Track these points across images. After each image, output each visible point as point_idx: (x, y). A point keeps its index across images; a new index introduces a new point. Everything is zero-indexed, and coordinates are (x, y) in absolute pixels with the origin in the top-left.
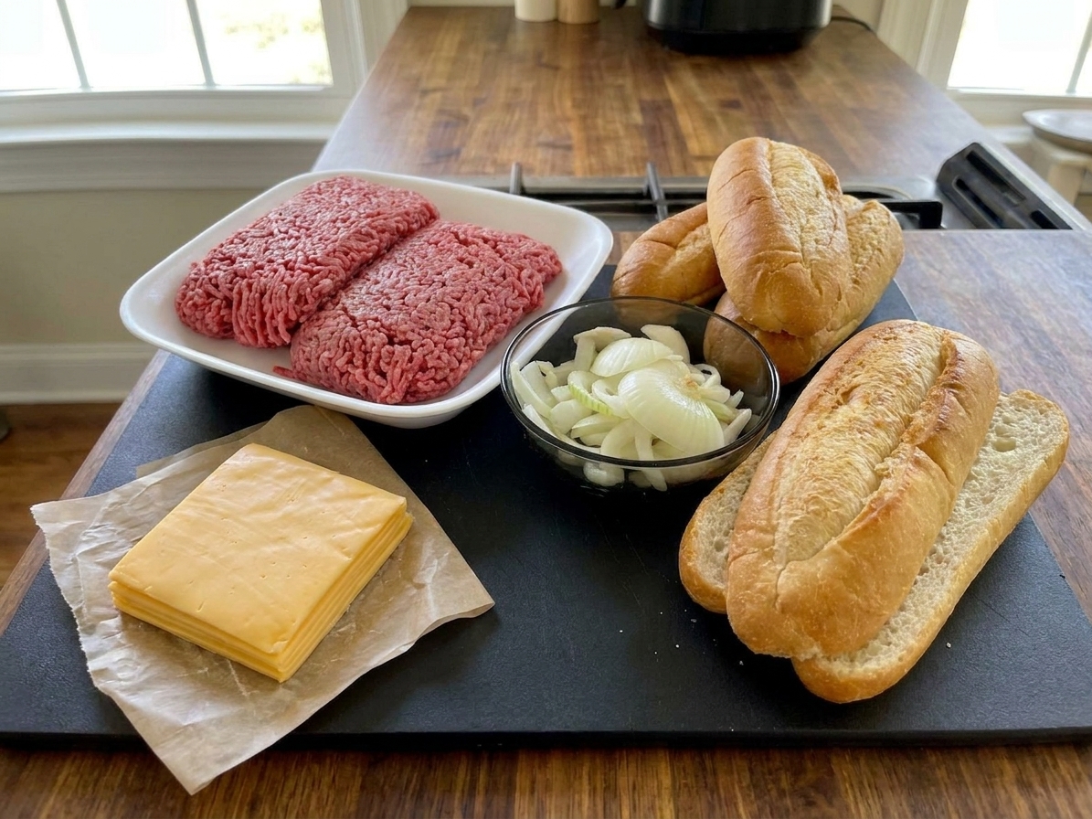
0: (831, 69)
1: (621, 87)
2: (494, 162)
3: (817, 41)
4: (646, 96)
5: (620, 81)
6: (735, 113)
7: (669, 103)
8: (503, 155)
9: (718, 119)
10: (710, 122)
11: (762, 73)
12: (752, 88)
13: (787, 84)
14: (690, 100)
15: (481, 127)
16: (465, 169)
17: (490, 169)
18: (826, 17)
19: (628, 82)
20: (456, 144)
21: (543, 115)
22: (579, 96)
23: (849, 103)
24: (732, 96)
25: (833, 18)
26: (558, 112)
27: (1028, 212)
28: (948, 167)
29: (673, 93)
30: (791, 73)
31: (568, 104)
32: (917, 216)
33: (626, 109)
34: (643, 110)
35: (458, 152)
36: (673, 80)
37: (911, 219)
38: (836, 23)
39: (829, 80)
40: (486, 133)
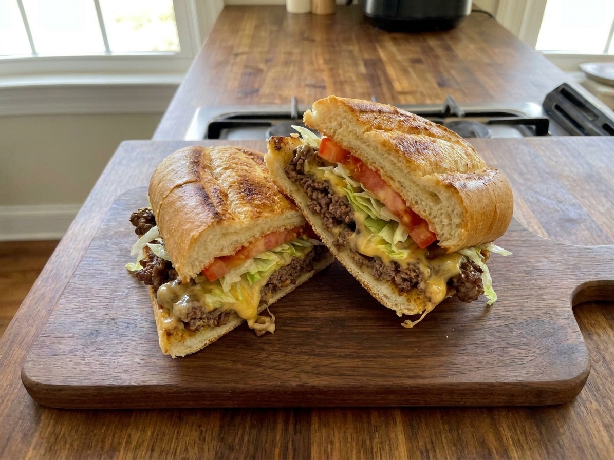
0: (472, 40)
1: (351, 52)
2: (280, 97)
3: (463, 25)
4: (367, 56)
5: (351, 48)
6: (419, 66)
7: (380, 60)
8: (286, 92)
9: (410, 70)
10: (405, 71)
11: (433, 42)
12: (428, 51)
13: (448, 49)
14: (393, 59)
15: (271, 75)
16: (263, 101)
17: (277, 101)
18: (468, 11)
19: (355, 49)
20: (256, 86)
21: (307, 68)
22: (327, 56)
23: (486, 60)
24: (416, 56)
25: (473, 11)
26: (316, 66)
27: (600, 125)
28: (549, 97)
29: (382, 55)
30: (450, 43)
31: (321, 61)
32: (534, 127)
33: (356, 64)
34: (366, 65)
35: (257, 91)
36: (383, 47)
37: (530, 129)
38: (476, 14)
39: (472, 46)
40: (274, 79)
